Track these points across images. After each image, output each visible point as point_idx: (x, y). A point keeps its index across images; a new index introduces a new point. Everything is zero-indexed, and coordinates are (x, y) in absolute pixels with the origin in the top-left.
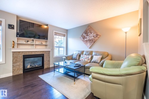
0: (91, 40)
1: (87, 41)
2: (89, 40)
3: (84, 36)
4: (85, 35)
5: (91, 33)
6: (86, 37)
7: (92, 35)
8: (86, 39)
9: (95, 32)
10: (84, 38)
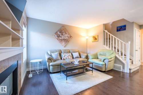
0: (65, 40)
1: (62, 40)
2: (64, 39)
3: (58, 34)
4: (60, 34)
5: (66, 34)
6: (61, 36)
7: (66, 35)
8: (61, 38)
9: (69, 34)
10: (59, 36)
